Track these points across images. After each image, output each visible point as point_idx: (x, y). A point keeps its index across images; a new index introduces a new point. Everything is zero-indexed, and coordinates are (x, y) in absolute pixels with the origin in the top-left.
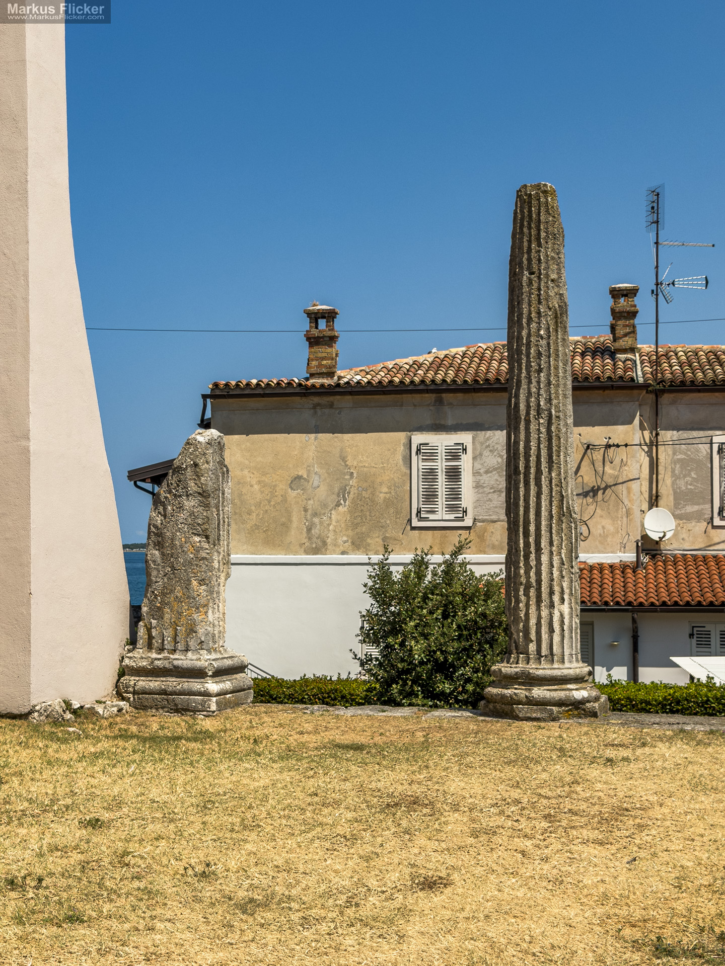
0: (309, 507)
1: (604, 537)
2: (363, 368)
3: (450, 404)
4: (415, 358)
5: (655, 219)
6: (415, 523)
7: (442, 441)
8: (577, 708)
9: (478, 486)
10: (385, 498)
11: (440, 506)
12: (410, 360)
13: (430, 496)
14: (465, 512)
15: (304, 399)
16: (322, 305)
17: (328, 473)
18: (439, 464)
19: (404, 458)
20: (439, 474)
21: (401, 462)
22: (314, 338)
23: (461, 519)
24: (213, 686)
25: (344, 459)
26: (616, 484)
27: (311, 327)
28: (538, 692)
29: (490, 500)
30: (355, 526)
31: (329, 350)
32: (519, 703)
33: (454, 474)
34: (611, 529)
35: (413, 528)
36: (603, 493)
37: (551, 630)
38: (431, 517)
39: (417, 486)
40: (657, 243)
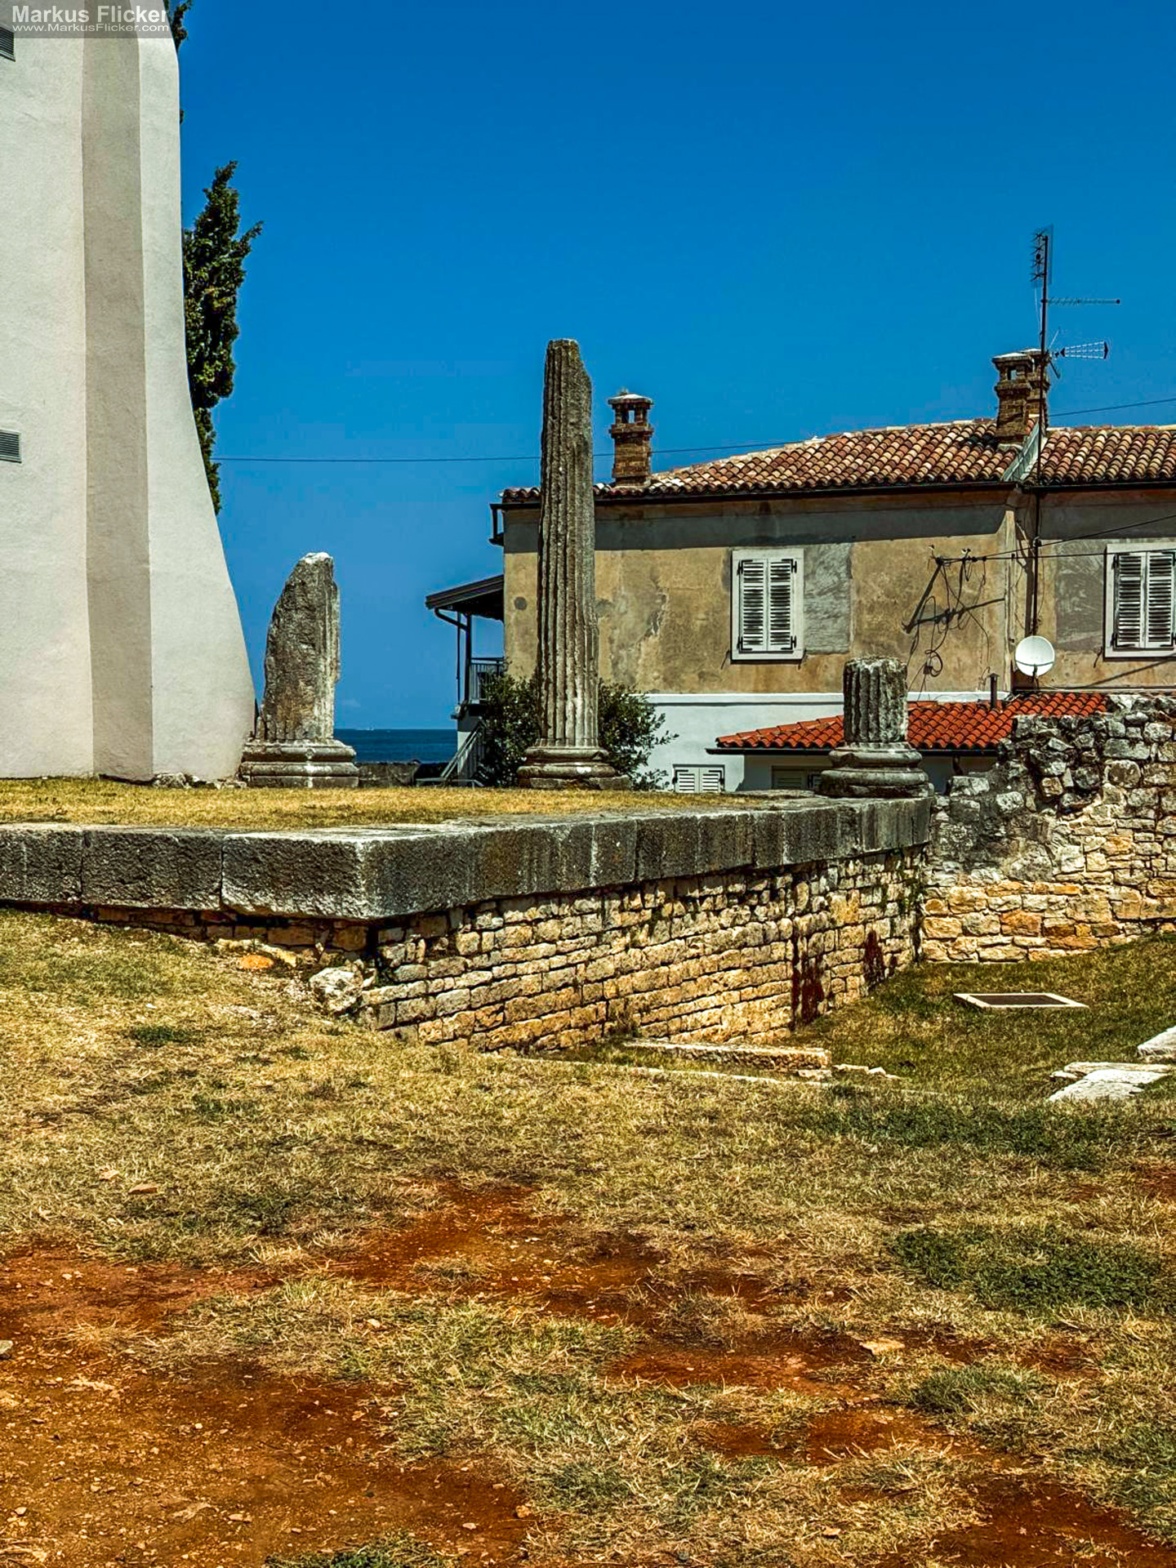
0: (615, 637)
1: (959, 672)
2: (687, 469)
3: (779, 513)
4: (755, 454)
5: (1042, 270)
6: (736, 656)
7: (768, 558)
8: (582, 782)
9: (810, 610)
10: (702, 626)
11: (765, 636)
12: (748, 457)
13: (753, 623)
14: (794, 642)
15: (609, 509)
16: (631, 392)
17: (637, 598)
18: (764, 584)
19: (724, 579)
20: (764, 596)
21: (720, 583)
22: (621, 434)
23: (790, 651)
24: (310, 768)
25: (655, 580)
26: (973, 608)
27: (617, 421)
28: (549, 768)
29: (824, 627)
30: (667, 659)
31: (638, 449)
32: (534, 776)
33: (781, 597)
34: (969, 661)
35: (734, 662)
36: (959, 618)
37: (565, 719)
38: (755, 648)
39: (738, 611)
40: (1044, 301)
